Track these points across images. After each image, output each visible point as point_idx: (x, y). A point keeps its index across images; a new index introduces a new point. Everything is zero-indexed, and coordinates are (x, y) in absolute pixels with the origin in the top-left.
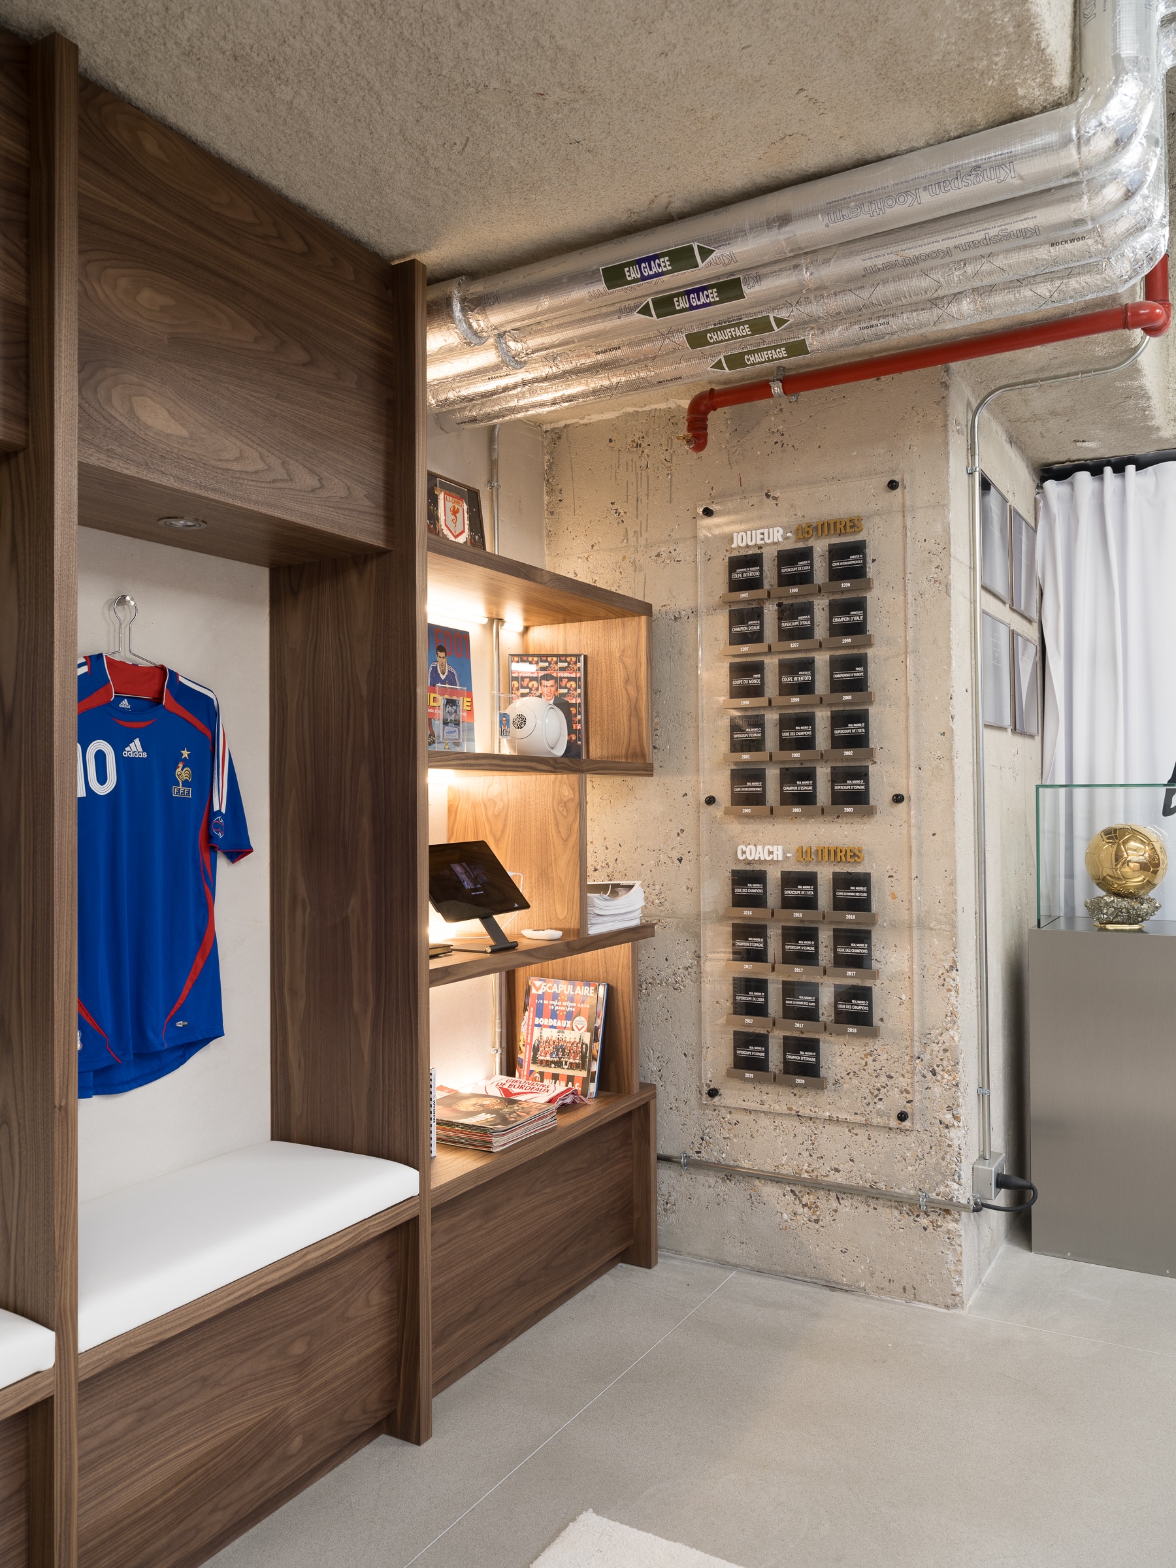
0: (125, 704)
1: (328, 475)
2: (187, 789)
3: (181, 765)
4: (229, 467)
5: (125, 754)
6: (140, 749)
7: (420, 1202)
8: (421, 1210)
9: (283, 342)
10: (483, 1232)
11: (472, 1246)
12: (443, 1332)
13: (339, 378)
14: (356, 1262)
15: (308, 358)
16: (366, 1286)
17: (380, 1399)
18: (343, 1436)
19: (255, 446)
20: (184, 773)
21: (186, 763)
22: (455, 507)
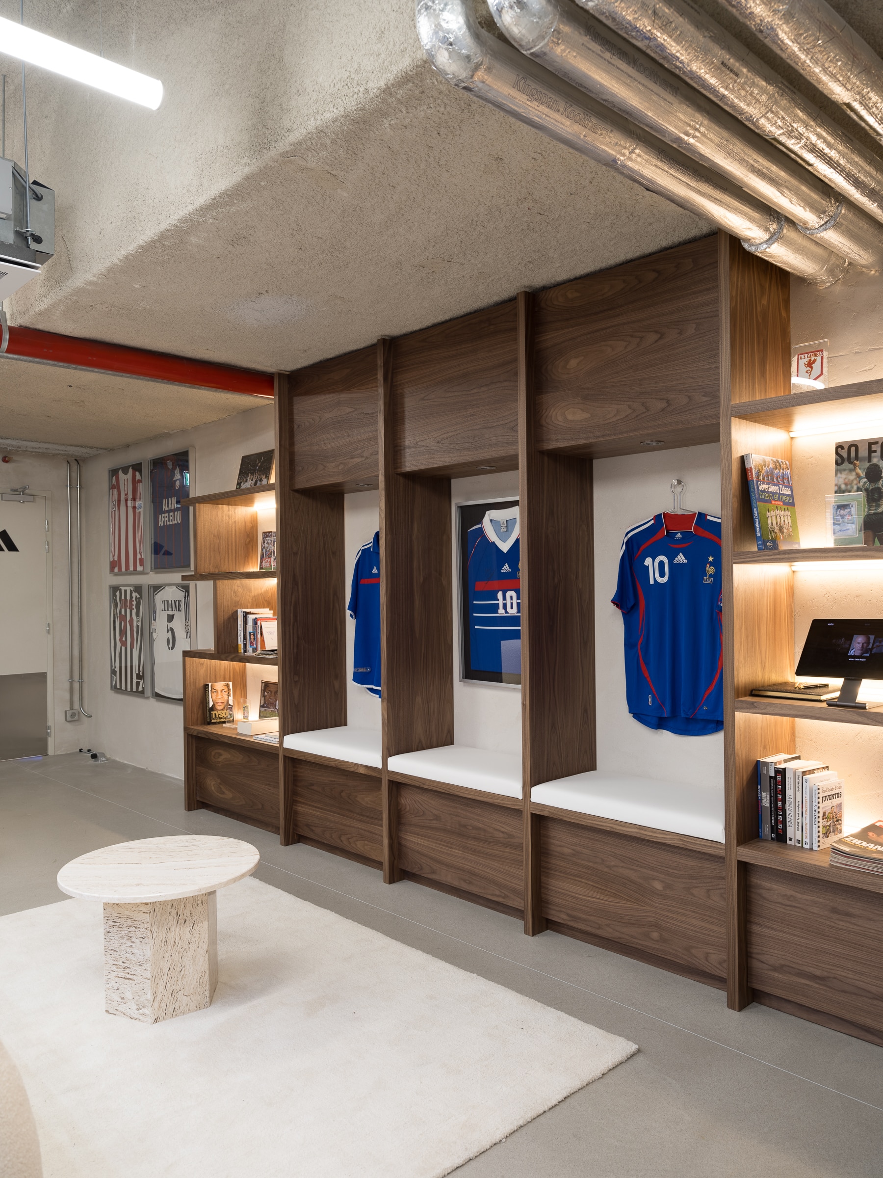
0: (679, 535)
1: (673, 396)
2: (711, 579)
3: (708, 566)
4: (611, 421)
5: (675, 562)
6: (683, 558)
7: (726, 849)
8: (726, 855)
9: (642, 338)
10: (833, 924)
11: (818, 926)
12: (782, 966)
13: (681, 334)
14: (700, 865)
15: (659, 336)
16: (708, 885)
17: (720, 963)
18: (690, 960)
19: (625, 403)
20: (711, 570)
21: (711, 564)
22: (810, 360)
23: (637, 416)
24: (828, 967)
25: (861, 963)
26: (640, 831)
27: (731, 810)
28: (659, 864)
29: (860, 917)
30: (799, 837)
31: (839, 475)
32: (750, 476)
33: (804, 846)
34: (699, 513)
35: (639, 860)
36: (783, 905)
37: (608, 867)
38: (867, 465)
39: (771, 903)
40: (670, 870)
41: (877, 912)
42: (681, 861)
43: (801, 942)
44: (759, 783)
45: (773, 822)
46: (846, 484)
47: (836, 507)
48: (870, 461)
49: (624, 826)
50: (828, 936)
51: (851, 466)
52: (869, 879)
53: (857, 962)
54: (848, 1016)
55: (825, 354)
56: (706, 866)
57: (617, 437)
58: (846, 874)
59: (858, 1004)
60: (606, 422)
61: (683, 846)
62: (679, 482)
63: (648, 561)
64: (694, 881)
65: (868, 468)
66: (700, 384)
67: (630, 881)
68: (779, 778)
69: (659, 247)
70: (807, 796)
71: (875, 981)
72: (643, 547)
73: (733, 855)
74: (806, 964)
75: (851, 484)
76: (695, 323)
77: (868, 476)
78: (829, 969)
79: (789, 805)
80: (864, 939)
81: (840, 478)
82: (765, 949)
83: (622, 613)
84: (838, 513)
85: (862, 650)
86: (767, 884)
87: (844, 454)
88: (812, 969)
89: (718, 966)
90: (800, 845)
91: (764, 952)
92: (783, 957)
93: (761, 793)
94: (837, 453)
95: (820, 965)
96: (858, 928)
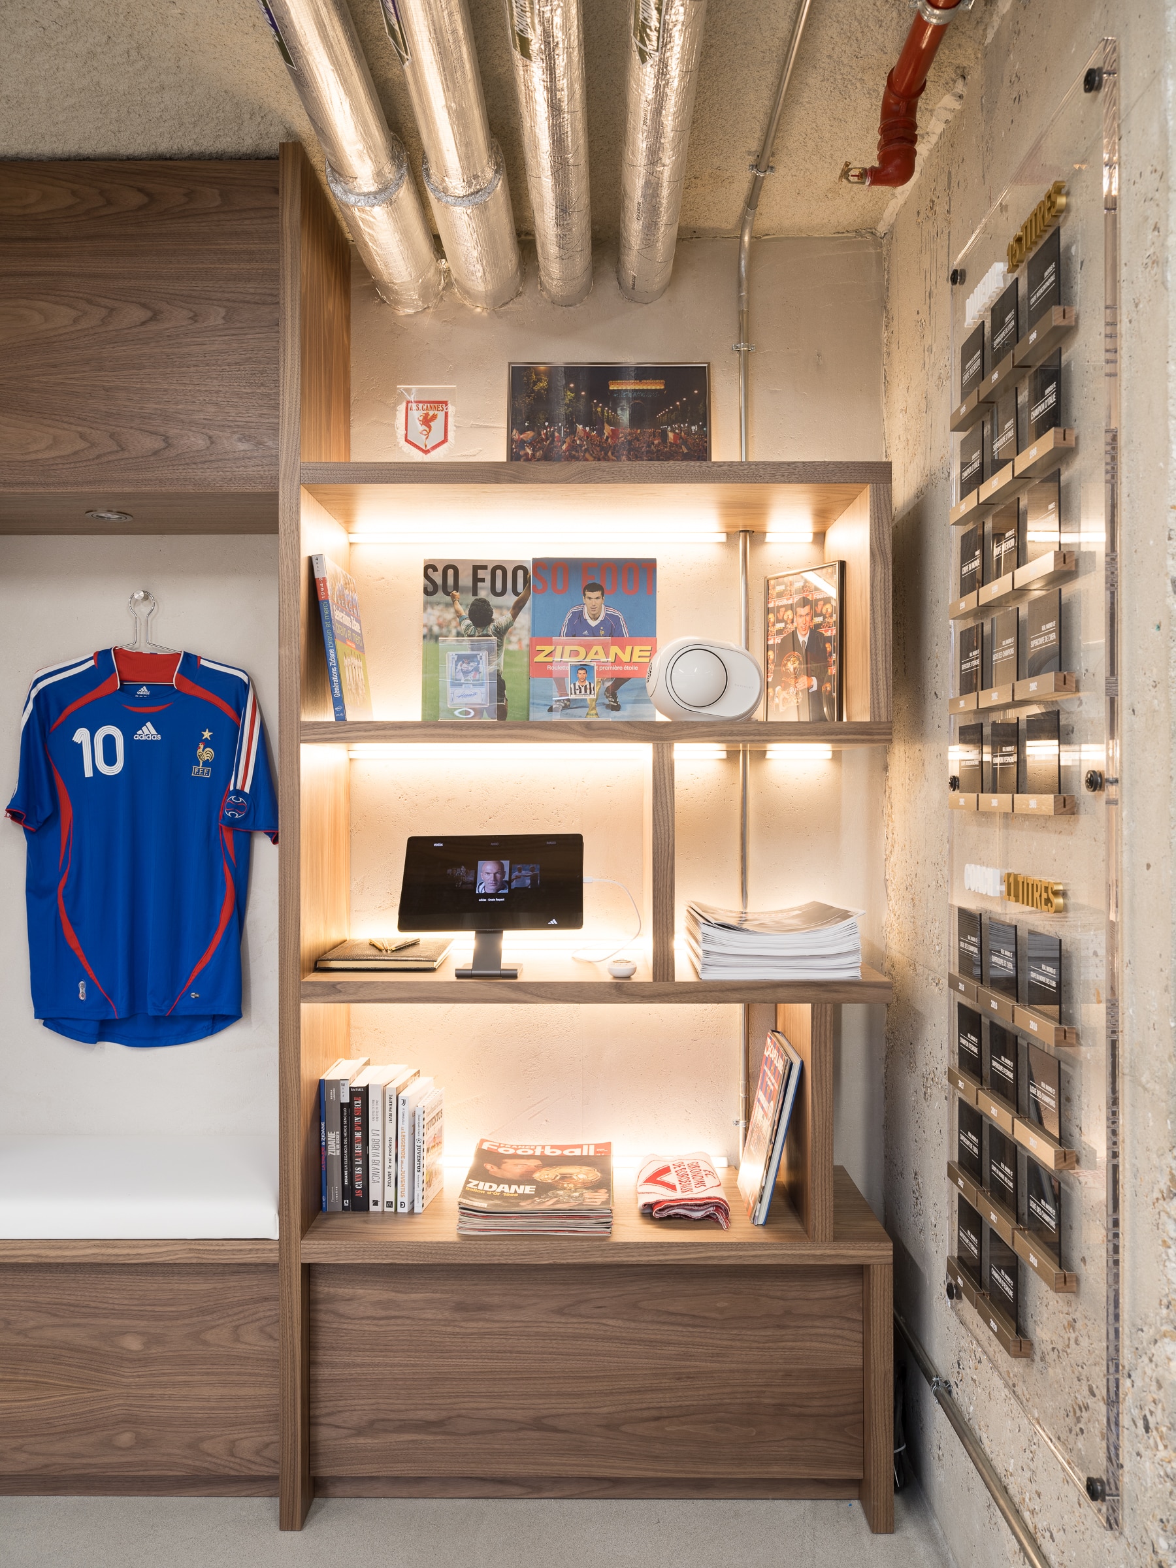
0: (144, 691)
1: (177, 431)
2: (208, 769)
3: (202, 746)
4: (39, 457)
5: (136, 737)
6: (153, 732)
7: (280, 1249)
8: (280, 1259)
9: (112, 310)
10: (457, 1330)
11: (433, 1339)
12: (372, 1423)
13: (196, 321)
14: (220, 1286)
15: (149, 314)
16: (235, 1318)
17: (258, 1452)
18: (197, 1463)
19: (74, 427)
20: (206, 754)
21: (207, 744)
22: (427, 414)
23: (99, 457)
24: (449, 1401)
25: (500, 1379)
26: (103, 1251)
27: (291, 1177)
28: (136, 1302)
29: (500, 1307)
30: (390, 1197)
31: (429, 610)
32: (323, 594)
33: (400, 1210)
34: (187, 655)
35: (92, 1304)
36: (375, 1318)
37: (19, 1333)
38: (471, 599)
39: (353, 1321)
40: (158, 1309)
41: (526, 1293)
42: (183, 1287)
43: (404, 1373)
44: (323, 1117)
45: (346, 1180)
46: (440, 626)
47: (456, 657)
48: (475, 593)
49: (67, 1248)
50: (450, 1351)
51: (448, 599)
52: (524, 1246)
53: (495, 1379)
54: (479, 1470)
55: (451, 409)
56: (232, 1284)
57: (52, 490)
58: (489, 1246)
59: (496, 1446)
60: (28, 458)
61: (194, 1261)
62: (147, 597)
63: (81, 736)
64: (208, 1318)
65: (473, 605)
66: (231, 418)
67: (72, 1350)
68: (358, 1104)
69: (152, 149)
70: (405, 1127)
71: (521, 1402)
72: (70, 709)
73: (294, 1256)
74: (412, 1407)
75: (448, 626)
76: (225, 307)
77: (472, 615)
78: (450, 1404)
79: (374, 1146)
80: (505, 1341)
81: (430, 614)
82: (342, 1403)
83: (26, 831)
84: (459, 667)
85: (496, 884)
86: (346, 1290)
87: (438, 578)
88: (422, 1412)
89: (253, 1459)
90: (392, 1210)
91: (339, 1409)
92: (374, 1407)
93: (326, 1135)
94: (426, 576)
95: (436, 1402)
96: (497, 1325)
